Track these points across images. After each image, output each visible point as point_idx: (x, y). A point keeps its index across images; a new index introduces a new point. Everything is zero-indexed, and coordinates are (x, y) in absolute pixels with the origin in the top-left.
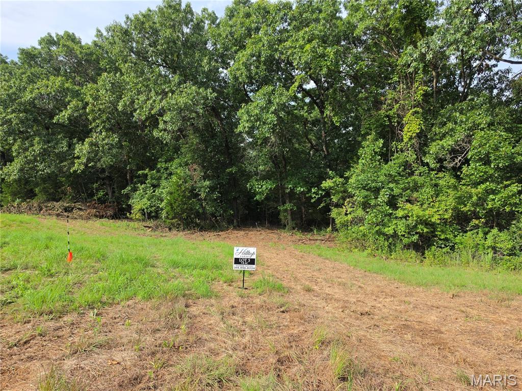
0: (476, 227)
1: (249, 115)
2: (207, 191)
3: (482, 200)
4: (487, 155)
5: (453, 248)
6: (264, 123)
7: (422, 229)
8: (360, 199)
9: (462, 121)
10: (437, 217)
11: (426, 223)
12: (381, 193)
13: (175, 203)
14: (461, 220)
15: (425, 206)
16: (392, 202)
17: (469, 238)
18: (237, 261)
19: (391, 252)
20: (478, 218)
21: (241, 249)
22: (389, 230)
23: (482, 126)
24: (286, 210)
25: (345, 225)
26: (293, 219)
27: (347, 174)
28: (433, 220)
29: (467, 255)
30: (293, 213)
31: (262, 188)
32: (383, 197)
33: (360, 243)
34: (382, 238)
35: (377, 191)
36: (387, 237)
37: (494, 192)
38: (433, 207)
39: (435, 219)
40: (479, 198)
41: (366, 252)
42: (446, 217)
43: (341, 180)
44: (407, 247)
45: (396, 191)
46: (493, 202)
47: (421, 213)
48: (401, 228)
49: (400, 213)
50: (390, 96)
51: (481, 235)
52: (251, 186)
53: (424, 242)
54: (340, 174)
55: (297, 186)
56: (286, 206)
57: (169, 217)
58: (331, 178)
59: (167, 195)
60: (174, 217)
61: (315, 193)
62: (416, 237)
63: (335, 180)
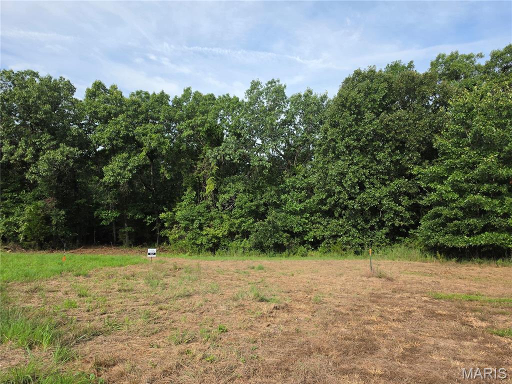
0: (238, 238)
3: (240, 226)
4: (242, 205)
5: (227, 249)
7: (214, 240)
8: (183, 225)
9: (233, 187)
10: (221, 234)
11: (217, 238)
12: (195, 222)
14: (231, 235)
15: (216, 229)
16: (201, 227)
17: (234, 244)
18: (149, 254)
19: (199, 253)
20: (238, 234)
22: (199, 242)
23: (241, 191)
24: (125, 232)
26: (130, 239)
27: (174, 210)
29: (233, 251)
31: (108, 216)
32: (196, 225)
33: (183, 250)
34: (195, 246)
35: (193, 221)
36: (198, 245)
37: (244, 222)
38: (219, 229)
39: (220, 235)
41: (187, 254)
42: (225, 234)
43: (171, 213)
44: (207, 250)
45: (203, 221)
46: (244, 226)
47: (214, 233)
48: (205, 240)
49: (204, 233)
51: (239, 242)
52: (98, 213)
53: (215, 247)
54: (170, 210)
55: (136, 215)
56: (127, 229)
57: (28, 240)
58: (165, 212)
59: (24, 221)
60: (32, 240)
61: (149, 220)
62: (211, 245)
63: (167, 213)
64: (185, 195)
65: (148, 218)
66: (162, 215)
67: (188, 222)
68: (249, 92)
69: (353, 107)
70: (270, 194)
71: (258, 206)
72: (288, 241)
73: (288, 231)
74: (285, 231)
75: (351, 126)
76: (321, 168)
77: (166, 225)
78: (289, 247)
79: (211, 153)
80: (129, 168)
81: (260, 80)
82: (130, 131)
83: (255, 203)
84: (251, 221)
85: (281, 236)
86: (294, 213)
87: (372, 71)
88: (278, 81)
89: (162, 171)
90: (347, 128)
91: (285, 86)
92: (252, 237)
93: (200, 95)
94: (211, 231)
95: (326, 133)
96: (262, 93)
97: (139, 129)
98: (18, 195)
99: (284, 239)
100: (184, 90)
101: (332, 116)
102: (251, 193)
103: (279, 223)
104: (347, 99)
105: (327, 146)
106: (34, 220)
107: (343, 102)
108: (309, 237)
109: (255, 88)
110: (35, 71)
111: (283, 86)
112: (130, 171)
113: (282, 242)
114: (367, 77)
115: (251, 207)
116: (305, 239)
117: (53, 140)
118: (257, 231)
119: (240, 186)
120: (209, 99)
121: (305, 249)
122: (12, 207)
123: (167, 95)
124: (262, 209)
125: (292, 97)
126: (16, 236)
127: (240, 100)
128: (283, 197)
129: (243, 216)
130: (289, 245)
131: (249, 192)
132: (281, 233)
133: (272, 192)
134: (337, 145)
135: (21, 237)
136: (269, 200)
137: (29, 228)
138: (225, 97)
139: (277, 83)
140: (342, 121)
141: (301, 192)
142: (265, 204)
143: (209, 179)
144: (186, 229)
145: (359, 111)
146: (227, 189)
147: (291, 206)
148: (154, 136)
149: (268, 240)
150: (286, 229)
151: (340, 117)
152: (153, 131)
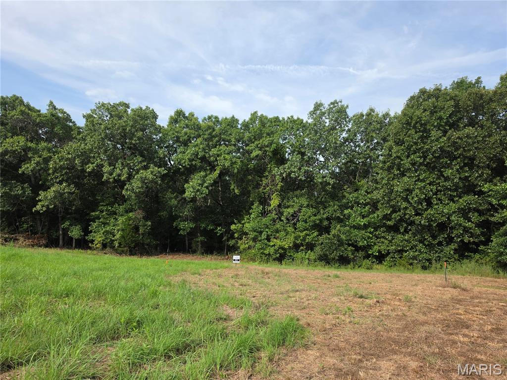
0: (302, 250)
3: (304, 239)
4: (306, 219)
5: (293, 260)
7: (281, 251)
10: (287, 246)
11: (283, 248)
14: (296, 247)
15: (282, 241)
16: (268, 239)
17: (299, 255)
18: (234, 260)
19: (267, 262)
20: (303, 246)
22: (266, 252)
23: (304, 206)
26: (202, 247)
27: (243, 222)
29: (298, 262)
30: (202, 242)
31: (185, 226)
32: (264, 236)
34: (264, 256)
35: (261, 233)
36: (266, 255)
37: (309, 235)
38: (285, 241)
39: (286, 246)
41: (256, 263)
42: (290, 245)
43: (241, 225)
44: (274, 259)
45: (269, 233)
46: (309, 239)
47: (281, 244)
48: (272, 250)
49: (272, 244)
51: (304, 253)
52: (176, 225)
53: (281, 257)
54: (240, 222)
55: (208, 226)
56: (200, 239)
57: (122, 246)
58: (235, 224)
59: (118, 230)
60: (125, 247)
61: (219, 230)
62: (278, 255)
63: (237, 225)
64: (253, 209)
65: (219, 229)
66: (233, 227)
67: (256, 234)
68: (312, 113)
69: (418, 125)
70: (333, 209)
71: (321, 220)
72: (353, 254)
73: (352, 245)
74: (349, 245)
75: (416, 143)
76: (386, 184)
77: (236, 235)
78: (354, 260)
79: (277, 171)
80: (206, 185)
81: (323, 102)
82: (207, 152)
83: (318, 217)
84: (316, 234)
85: (346, 249)
86: (358, 227)
87: (438, 89)
88: (341, 102)
89: (232, 187)
90: (412, 146)
91: (347, 106)
92: (318, 249)
93: (266, 118)
94: (278, 243)
95: (390, 151)
96: (324, 113)
97: (214, 151)
98: (112, 208)
99: (349, 252)
100: (251, 114)
101: (396, 134)
102: (314, 208)
103: (343, 237)
104: (411, 118)
105: (392, 163)
106: (126, 230)
107: (408, 120)
108: (374, 251)
109: (318, 109)
110: (127, 103)
111: (345, 106)
112: (207, 187)
113: (347, 255)
114: (432, 95)
115: (315, 221)
116: (369, 253)
117: (143, 161)
118: (322, 243)
119: (304, 201)
120: (275, 122)
121: (370, 263)
122: (108, 218)
123: (237, 119)
124: (326, 223)
125: (354, 116)
126: (112, 243)
127: (304, 121)
128: (346, 212)
129: (307, 229)
130: (353, 258)
131: (312, 207)
132: (346, 246)
133: (335, 207)
134: (402, 162)
135: (117, 244)
136: (332, 214)
137: (123, 237)
138: (289, 118)
139: (340, 104)
140: (408, 139)
141: (364, 208)
142: (328, 219)
143: (274, 195)
144: (255, 240)
145: (425, 129)
146: (291, 203)
147: (354, 221)
148: (227, 156)
149: (333, 252)
150: (350, 242)
151: (405, 135)
152: (226, 152)
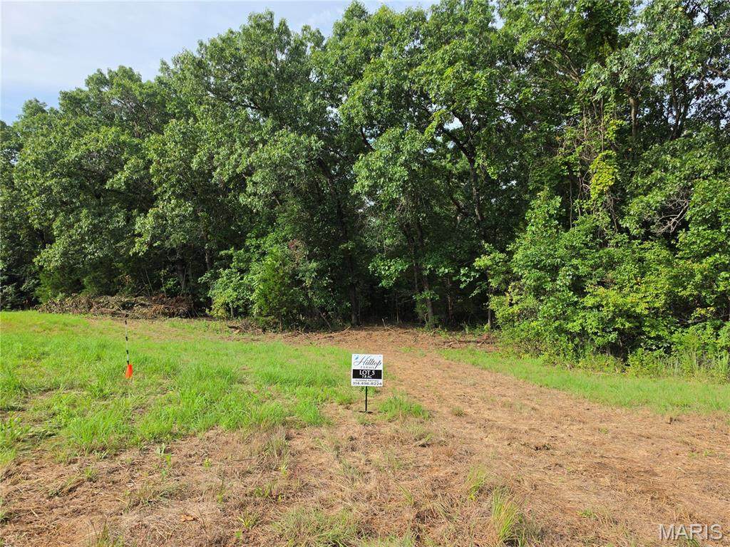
1: (369, 170)
2: (313, 275)
5: (668, 351)
6: (391, 180)
7: (621, 323)
8: (530, 282)
9: (675, 167)
10: (643, 306)
11: (629, 315)
12: (561, 273)
13: (270, 293)
14: (680, 310)
15: (626, 290)
17: (692, 336)
18: (357, 374)
19: (578, 357)
20: (704, 306)
21: (361, 356)
23: (706, 172)
24: (424, 301)
25: (510, 320)
26: (434, 313)
27: (510, 247)
28: (638, 310)
29: (690, 359)
30: (434, 304)
31: (389, 270)
33: (533, 345)
34: (564, 338)
35: (554, 270)
36: (572, 336)
38: (637, 291)
39: (641, 309)
40: (705, 278)
41: (542, 358)
42: (657, 305)
43: (502, 256)
44: (602, 350)
45: (583, 270)
47: (620, 301)
48: (592, 323)
49: (590, 301)
50: (568, 135)
53: (625, 342)
54: (500, 248)
55: (440, 266)
56: (426, 295)
58: (487, 253)
59: (260, 281)
61: (465, 275)
62: (614, 335)
63: (493, 256)
65: (462, 272)
66: (482, 262)
67: (541, 274)
106: (270, 279)
112: (406, 165)
119: (703, 160)
143: (598, 159)
